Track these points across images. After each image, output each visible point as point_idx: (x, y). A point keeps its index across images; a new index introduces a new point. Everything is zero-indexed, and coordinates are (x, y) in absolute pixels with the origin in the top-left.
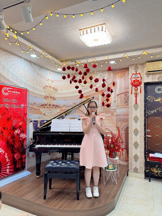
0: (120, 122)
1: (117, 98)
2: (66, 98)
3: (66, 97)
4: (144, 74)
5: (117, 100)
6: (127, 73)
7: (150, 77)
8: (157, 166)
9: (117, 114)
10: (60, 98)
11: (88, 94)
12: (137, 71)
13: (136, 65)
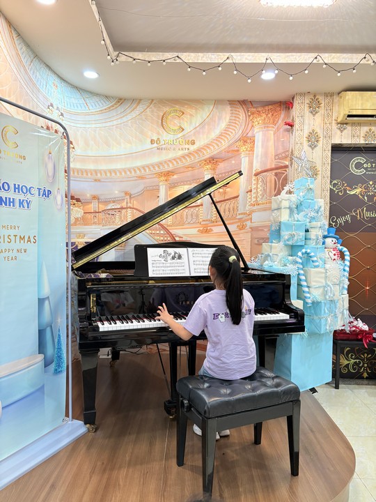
1: (254, 182)
2: (99, 175)
3: (100, 171)
4: (334, 122)
5: (254, 187)
6: (282, 116)
7: (345, 131)
8: (348, 349)
9: (254, 225)
10: (81, 171)
11: (171, 165)
12: (317, 113)
13: (315, 96)
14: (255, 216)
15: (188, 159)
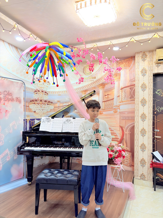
0: (124, 121)
1: (120, 92)
2: (60, 93)
4: (154, 63)
5: (120, 94)
6: (133, 62)
7: (160, 67)
9: (121, 111)
10: (53, 92)
11: (87, 87)
12: (145, 60)
13: (144, 53)
14: (121, 107)
15: (93, 84)
